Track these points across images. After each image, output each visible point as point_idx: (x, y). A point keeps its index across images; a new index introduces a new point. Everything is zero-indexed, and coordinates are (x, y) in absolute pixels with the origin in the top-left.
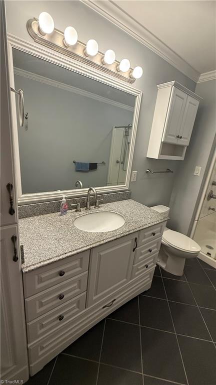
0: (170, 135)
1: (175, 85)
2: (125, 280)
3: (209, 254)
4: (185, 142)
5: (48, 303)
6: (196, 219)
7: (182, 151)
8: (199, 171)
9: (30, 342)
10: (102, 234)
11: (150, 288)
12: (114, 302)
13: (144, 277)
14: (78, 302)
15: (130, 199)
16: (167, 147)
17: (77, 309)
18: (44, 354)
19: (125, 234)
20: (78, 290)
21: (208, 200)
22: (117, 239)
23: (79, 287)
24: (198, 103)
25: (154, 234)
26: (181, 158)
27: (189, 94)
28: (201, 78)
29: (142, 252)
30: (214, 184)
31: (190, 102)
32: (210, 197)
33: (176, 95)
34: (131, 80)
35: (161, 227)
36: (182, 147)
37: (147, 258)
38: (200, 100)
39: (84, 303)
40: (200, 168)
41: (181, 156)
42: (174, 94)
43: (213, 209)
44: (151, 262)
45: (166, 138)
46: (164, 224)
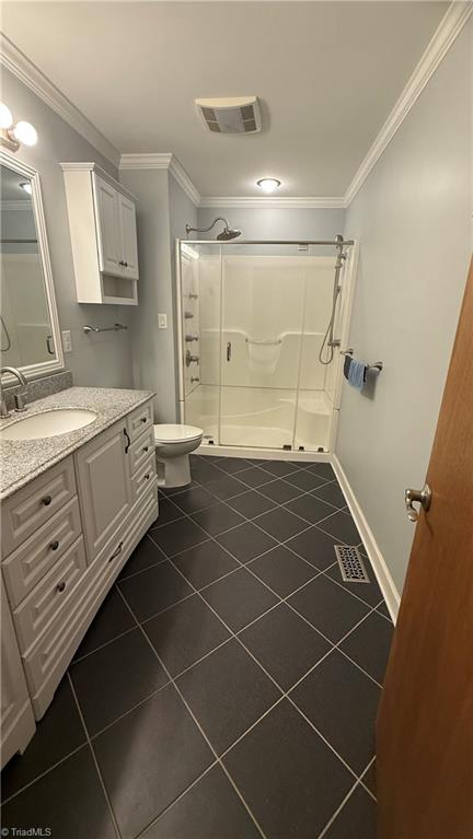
0: (110, 260)
1: (95, 169)
2: (126, 506)
3: (211, 442)
4: (132, 273)
5: (37, 562)
6: (182, 399)
7: (132, 289)
8: (164, 320)
9: (25, 650)
10: (76, 432)
11: (157, 515)
12: (122, 547)
13: (147, 498)
14: (75, 554)
15: (71, 386)
16: (111, 282)
17: (77, 571)
18: (49, 669)
19: (111, 422)
20: (71, 533)
21: (188, 365)
22: (104, 430)
23: (72, 527)
24: (133, 206)
25: (144, 420)
26: (134, 302)
27: (119, 190)
28: (122, 161)
29: (137, 452)
30: (189, 339)
31: (123, 204)
32: (189, 360)
33: (101, 189)
34: (12, 145)
35: (149, 408)
36: (130, 281)
37: (144, 462)
38: (135, 202)
39: (84, 557)
40: (165, 315)
41: (132, 297)
42: (97, 186)
43: (197, 380)
44: (150, 469)
45: (105, 264)
46: (151, 403)
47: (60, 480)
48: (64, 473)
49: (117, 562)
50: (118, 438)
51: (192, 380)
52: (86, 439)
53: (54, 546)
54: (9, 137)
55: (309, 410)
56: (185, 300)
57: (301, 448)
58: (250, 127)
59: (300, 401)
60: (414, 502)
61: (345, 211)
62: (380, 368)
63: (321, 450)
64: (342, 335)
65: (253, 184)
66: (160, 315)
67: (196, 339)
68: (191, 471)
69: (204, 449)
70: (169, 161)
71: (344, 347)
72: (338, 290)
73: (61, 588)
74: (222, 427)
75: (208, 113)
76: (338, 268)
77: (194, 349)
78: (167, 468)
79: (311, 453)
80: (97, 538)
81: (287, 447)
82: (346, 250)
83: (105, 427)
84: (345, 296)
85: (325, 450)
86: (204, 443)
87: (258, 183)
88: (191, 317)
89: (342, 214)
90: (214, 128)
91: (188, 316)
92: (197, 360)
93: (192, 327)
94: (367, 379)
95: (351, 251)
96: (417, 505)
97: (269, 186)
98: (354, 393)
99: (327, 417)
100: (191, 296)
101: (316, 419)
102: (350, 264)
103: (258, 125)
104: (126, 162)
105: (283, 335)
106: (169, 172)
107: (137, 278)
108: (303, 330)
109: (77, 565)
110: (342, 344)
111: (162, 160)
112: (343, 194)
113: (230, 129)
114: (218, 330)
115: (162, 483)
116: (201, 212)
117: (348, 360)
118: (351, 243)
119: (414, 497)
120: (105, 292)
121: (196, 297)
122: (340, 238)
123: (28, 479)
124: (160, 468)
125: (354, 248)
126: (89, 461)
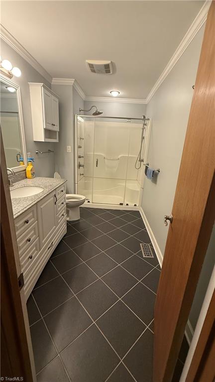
0: (48, 123)
2: (54, 227)
3: (89, 202)
4: (57, 129)
5: (23, 246)
6: (76, 183)
7: (56, 135)
8: (69, 149)
11: (66, 232)
12: (53, 244)
13: (63, 224)
14: (36, 245)
16: (48, 133)
17: (36, 252)
20: (35, 236)
21: (79, 168)
23: (35, 233)
24: (57, 100)
25: (63, 191)
26: (56, 141)
27: (52, 93)
28: (53, 81)
29: (59, 205)
30: (80, 157)
31: (54, 100)
32: (80, 166)
33: (45, 94)
34: (10, 76)
35: (64, 186)
36: (56, 132)
37: (62, 209)
38: (58, 98)
39: (39, 247)
40: (70, 147)
41: (56, 139)
42: (44, 93)
43: (83, 175)
44: (64, 212)
45: (46, 126)
46: (65, 184)
47: (31, 214)
48: (33, 211)
49: (50, 250)
50: (52, 198)
51: (81, 175)
52: (41, 198)
53: (29, 240)
54: (9, 73)
55: (131, 188)
56: (79, 140)
57: (127, 205)
58: (108, 71)
59: (127, 184)
60: (167, 220)
61: (146, 105)
62: (159, 171)
63: (135, 205)
64: (144, 157)
65: (109, 93)
66: (68, 147)
67: (83, 157)
68: (80, 214)
69: (86, 205)
70: (73, 82)
71: (145, 162)
72: (143, 138)
73: (31, 257)
74: (94, 195)
75: (91, 66)
76: (143, 129)
77: (82, 161)
78: (70, 212)
79: (131, 207)
80: (44, 239)
81: (121, 204)
82: (147, 122)
83: (48, 193)
84: (146, 141)
85: (137, 205)
86: (86, 202)
87: (111, 92)
88: (81, 147)
89: (145, 107)
90: (93, 71)
91: (80, 147)
92: (83, 166)
93: (81, 152)
94: (154, 175)
95: (149, 123)
96: (168, 221)
97: (115, 94)
98: (149, 181)
99: (138, 191)
100: (81, 139)
101: (133, 192)
102: (148, 127)
103: (111, 71)
104: (54, 81)
105: (120, 156)
106: (73, 87)
107: (59, 130)
108: (129, 154)
109: (36, 249)
110: (144, 160)
111: (71, 82)
112: (145, 98)
113: (100, 72)
114: (92, 153)
115: (68, 219)
116: (86, 103)
117: (147, 168)
118: (148, 119)
119: (167, 218)
120: (46, 137)
121: (83, 139)
122: (144, 117)
123: (21, 212)
124: (68, 212)
125: (150, 121)
126: (42, 207)
